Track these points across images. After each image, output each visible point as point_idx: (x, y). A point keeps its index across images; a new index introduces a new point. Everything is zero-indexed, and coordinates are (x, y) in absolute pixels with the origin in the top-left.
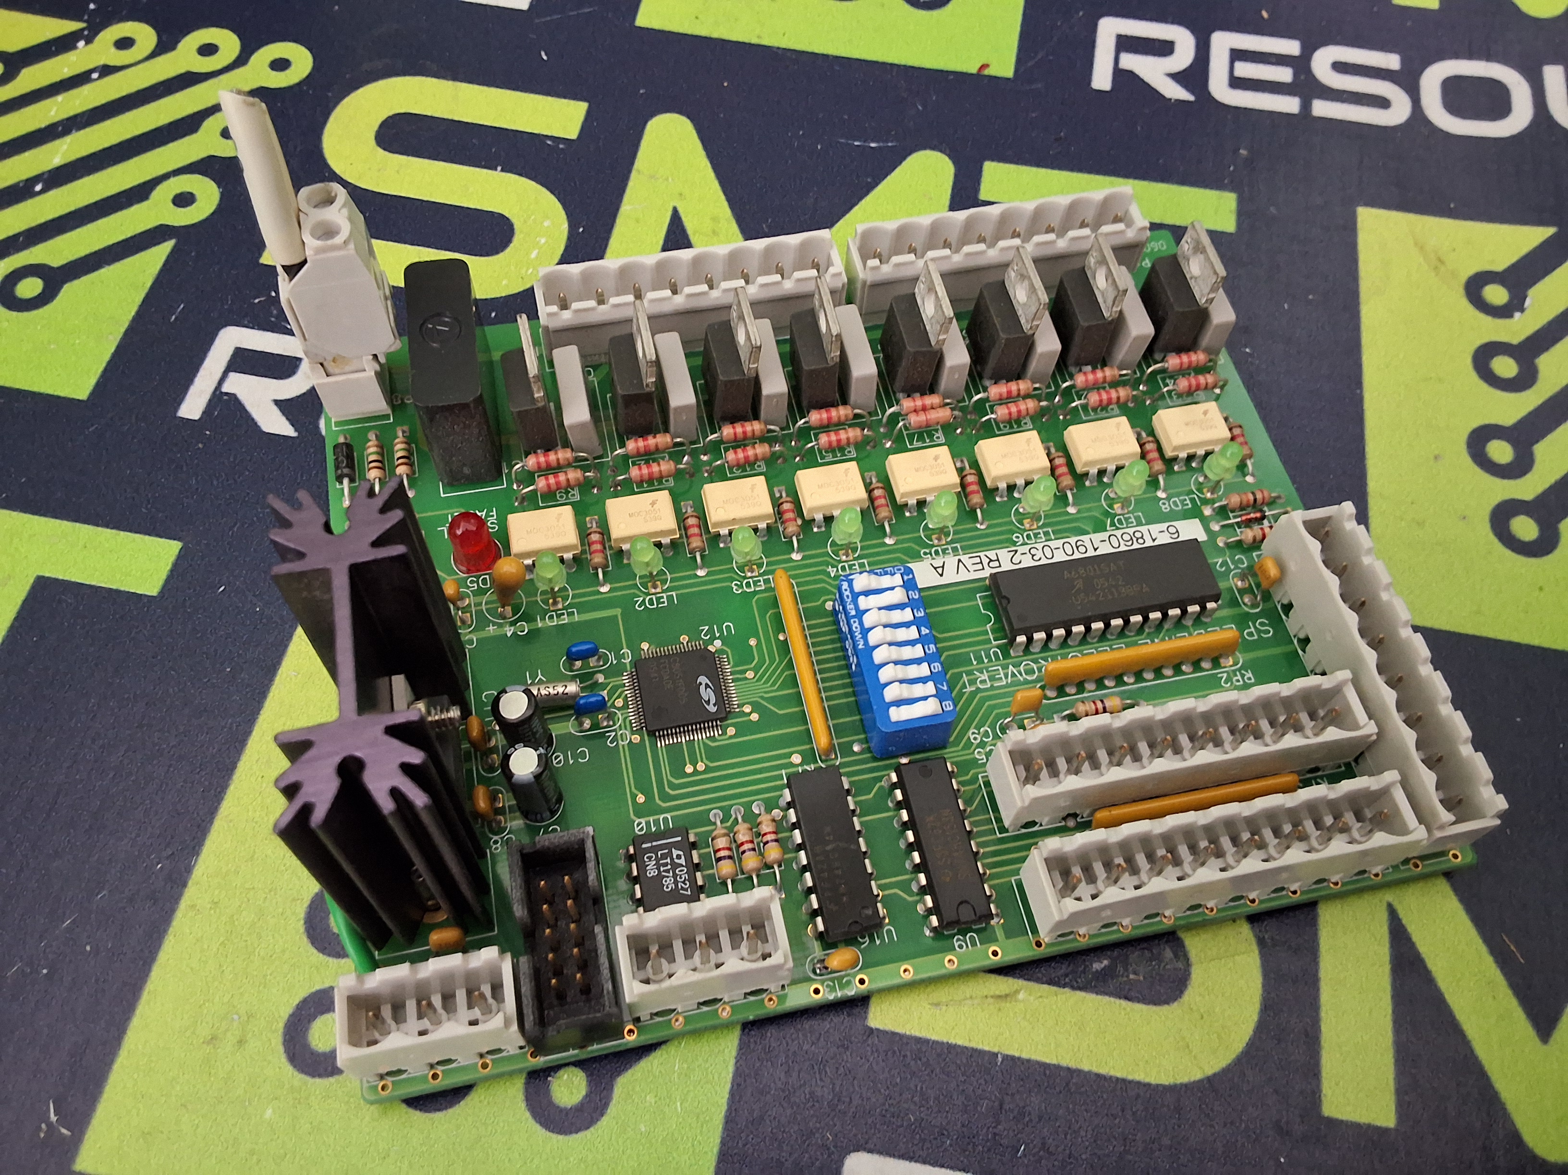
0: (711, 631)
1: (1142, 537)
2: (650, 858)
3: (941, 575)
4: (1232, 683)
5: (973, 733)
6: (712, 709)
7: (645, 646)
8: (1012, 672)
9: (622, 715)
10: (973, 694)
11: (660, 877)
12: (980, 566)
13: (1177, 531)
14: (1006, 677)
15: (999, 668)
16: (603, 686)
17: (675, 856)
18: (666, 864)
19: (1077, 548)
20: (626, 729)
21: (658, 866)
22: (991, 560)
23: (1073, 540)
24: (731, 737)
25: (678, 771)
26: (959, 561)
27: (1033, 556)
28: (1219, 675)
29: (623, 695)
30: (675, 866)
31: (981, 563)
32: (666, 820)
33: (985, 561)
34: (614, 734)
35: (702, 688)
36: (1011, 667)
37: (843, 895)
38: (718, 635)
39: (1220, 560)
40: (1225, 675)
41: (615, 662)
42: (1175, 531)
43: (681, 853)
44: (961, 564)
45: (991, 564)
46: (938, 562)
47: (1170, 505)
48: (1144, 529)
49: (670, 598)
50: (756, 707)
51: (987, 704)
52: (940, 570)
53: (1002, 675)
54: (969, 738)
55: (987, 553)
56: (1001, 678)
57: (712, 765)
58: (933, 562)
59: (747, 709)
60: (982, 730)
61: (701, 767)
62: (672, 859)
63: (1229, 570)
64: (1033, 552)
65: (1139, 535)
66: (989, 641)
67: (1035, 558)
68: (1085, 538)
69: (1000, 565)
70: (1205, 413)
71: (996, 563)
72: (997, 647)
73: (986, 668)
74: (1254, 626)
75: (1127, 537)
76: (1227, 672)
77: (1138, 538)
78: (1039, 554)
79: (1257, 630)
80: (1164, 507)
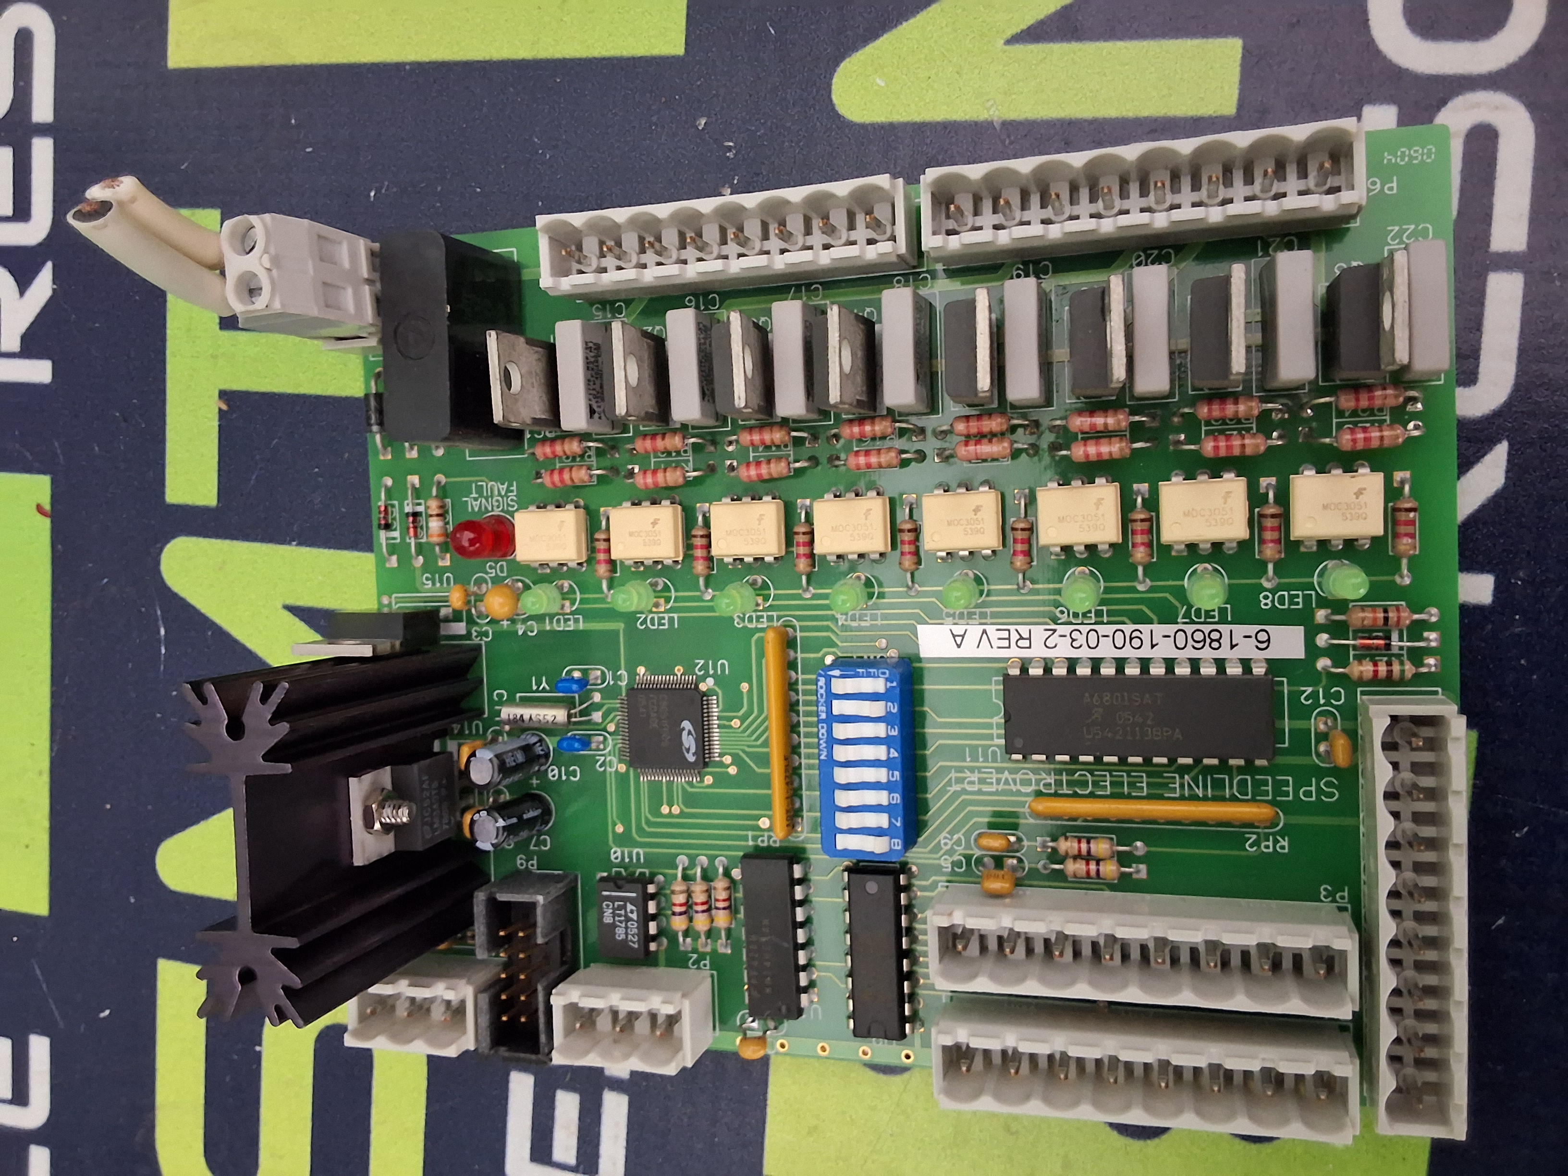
0: (705, 667)
1: (1218, 641)
2: (608, 906)
3: (959, 646)
4: (1259, 846)
5: (945, 838)
6: (691, 758)
7: (641, 670)
8: (1007, 779)
9: (613, 740)
10: (957, 794)
11: (613, 926)
12: (1005, 643)
13: (1269, 640)
14: (998, 781)
15: (994, 771)
16: (597, 707)
17: (628, 910)
18: (620, 916)
19: (1131, 639)
20: (614, 756)
21: (614, 915)
22: (1022, 638)
23: (1128, 628)
24: (708, 786)
25: (655, 810)
26: (984, 632)
27: (1073, 640)
28: (1247, 836)
29: (616, 720)
30: (628, 919)
31: (1009, 639)
32: (638, 854)
33: (1014, 637)
34: (603, 758)
35: (685, 733)
36: (1006, 772)
37: (768, 987)
38: (711, 672)
39: (1310, 690)
40: (1254, 837)
41: (612, 683)
42: (1266, 638)
43: (634, 908)
44: (985, 635)
45: (1021, 643)
46: (959, 630)
47: (1273, 601)
48: (1225, 629)
49: (671, 620)
50: (737, 760)
51: (969, 808)
52: (959, 639)
53: (994, 781)
54: (940, 841)
55: (1020, 628)
56: (992, 783)
57: (686, 810)
58: (954, 628)
59: (728, 759)
60: (955, 837)
61: (676, 810)
62: (626, 911)
63: (1317, 705)
64: (1075, 635)
65: (1216, 635)
66: (990, 737)
67: (1075, 644)
68: (1145, 628)
69: (1030, 647)
70: (1359, 493)
71: (1026, 643)
72: (998, 746)
73: (979, 769)
74: (1318, 785)
75: (1199, 636)
76: (1258, 834)
77: (1212, 640)
78: (1081, 640)
79: (1319, 790)
80: (1264, 601)
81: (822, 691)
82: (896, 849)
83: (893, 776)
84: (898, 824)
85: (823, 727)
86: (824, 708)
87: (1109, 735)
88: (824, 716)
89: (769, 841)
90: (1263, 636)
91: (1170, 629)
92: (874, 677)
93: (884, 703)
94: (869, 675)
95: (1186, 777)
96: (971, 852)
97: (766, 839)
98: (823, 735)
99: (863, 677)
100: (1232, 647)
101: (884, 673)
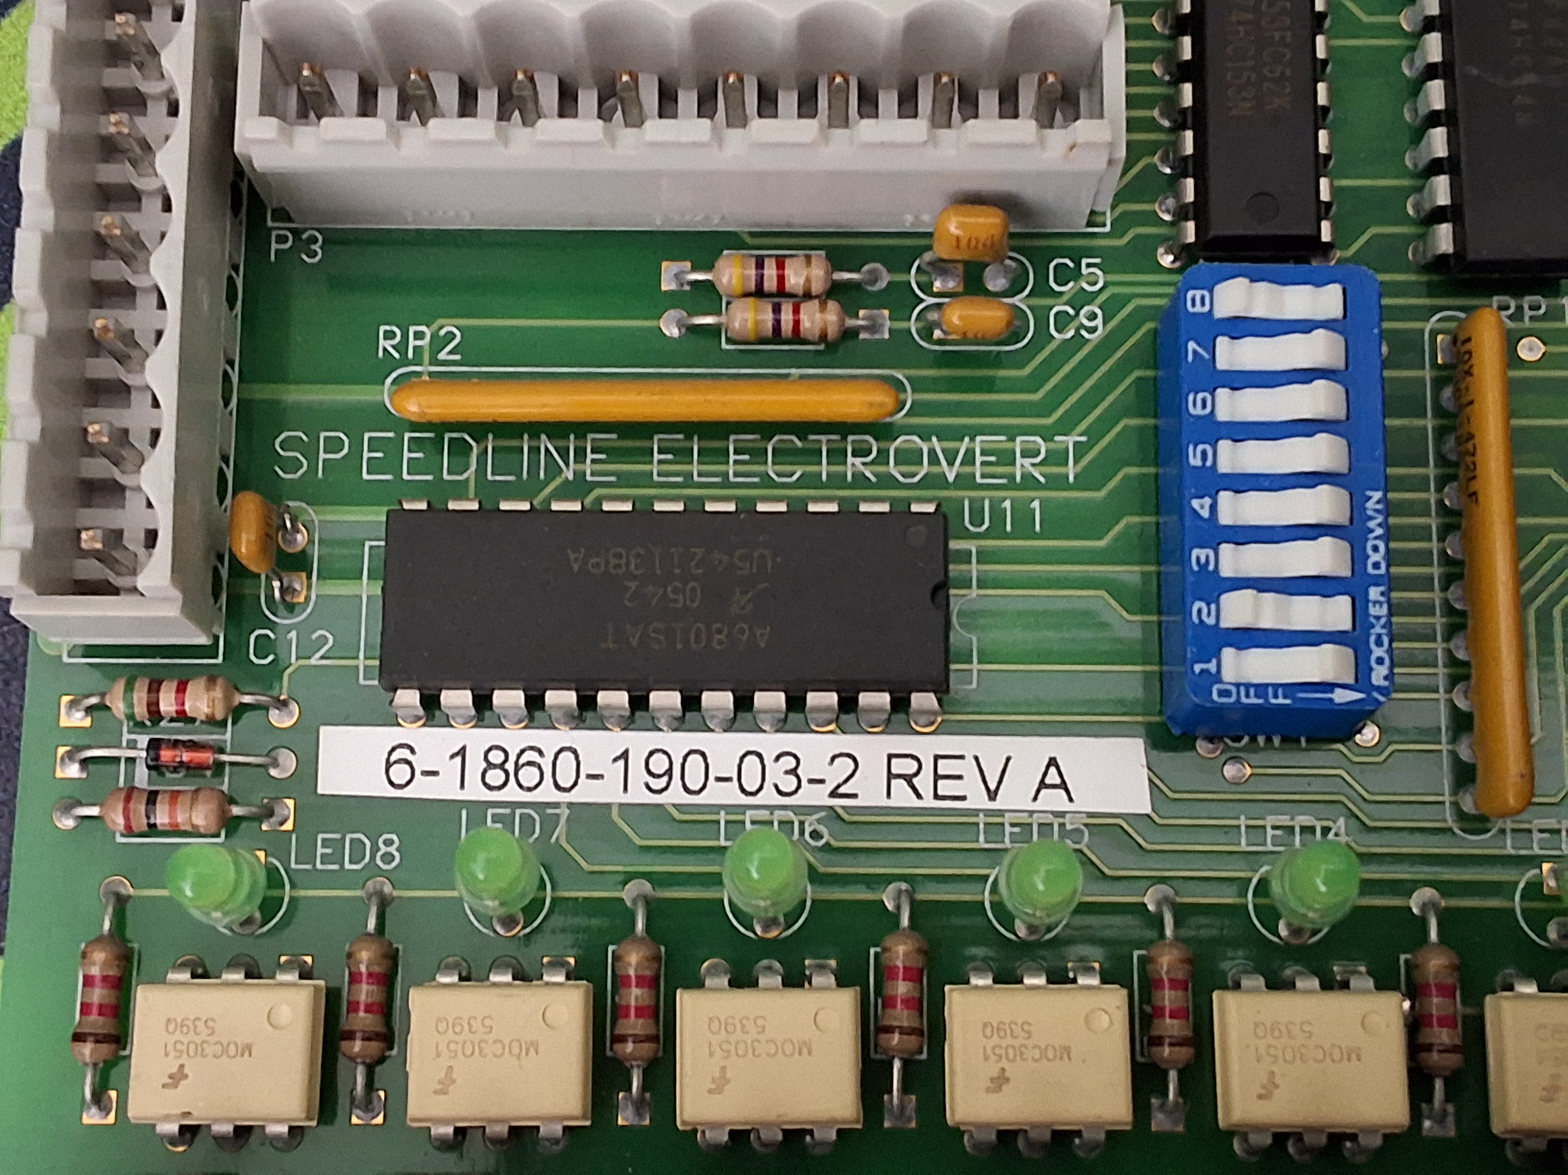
1: (490, 765)
3: (1053, 762)
4: (435, 336)
5: (1092, 330)
8: (951, 463)
10: (1065, 426)
12: (944, 767)
13: (389, 765)
14: (969, 458)
15: (979, 480)
19: (669, 772)
22: (909, 779)
23: (675, 795)
26: (992, 795)
27: (794, 772)
28: (457, 357)
31: (937, 777)
33: (924, 782)
36: (951, 478)
40: (442, 356)
42: (393, 771)
44: (993, 787)
45: (910, 767)
46: (1054, 800)
47: (375, 849)
48: (475, 792)
51: (1037, 396)
52: (1053, 777)
53: (979, 459)
54: (1105, 323)
55: (912, 801)
56: (983, 453)
58: (1067, 806)
60: (1071, 333)
63: (303, 630)
64: (790, 783)
65: (495, 777)
66: (984, 557)
67: (791, 763)
68: (638, 795)
69: (890, 757)
70: (177, 1078)
71: (899, 766)
72: (968, 536)
73: (1012, 485)
74: (313, 468)
75: (529, 776)
76: (435, 362)
77: (502, 766)
78: (776, 773)
79: (312, 455)
80: (392, 849)
81: (1378, 652)
82: (1198, 293)
83: (1204, 454)
84: (1192, 345)
85: (1376, 565)
86: (1373, 611)
87: (717, 555)
88: (1374, 593)
89: (1520, 308)
90: (400, 773)
91: (585, 794)
92: (1248, 686)
93: (1224, 624)
94: (1261, 689)
95: (571, 477)
96: (1036, 301)
97: (1528, 313)
98: (1376, 549)
99: (1276, 686)
100: (462, 752)
101: (1224, 693)
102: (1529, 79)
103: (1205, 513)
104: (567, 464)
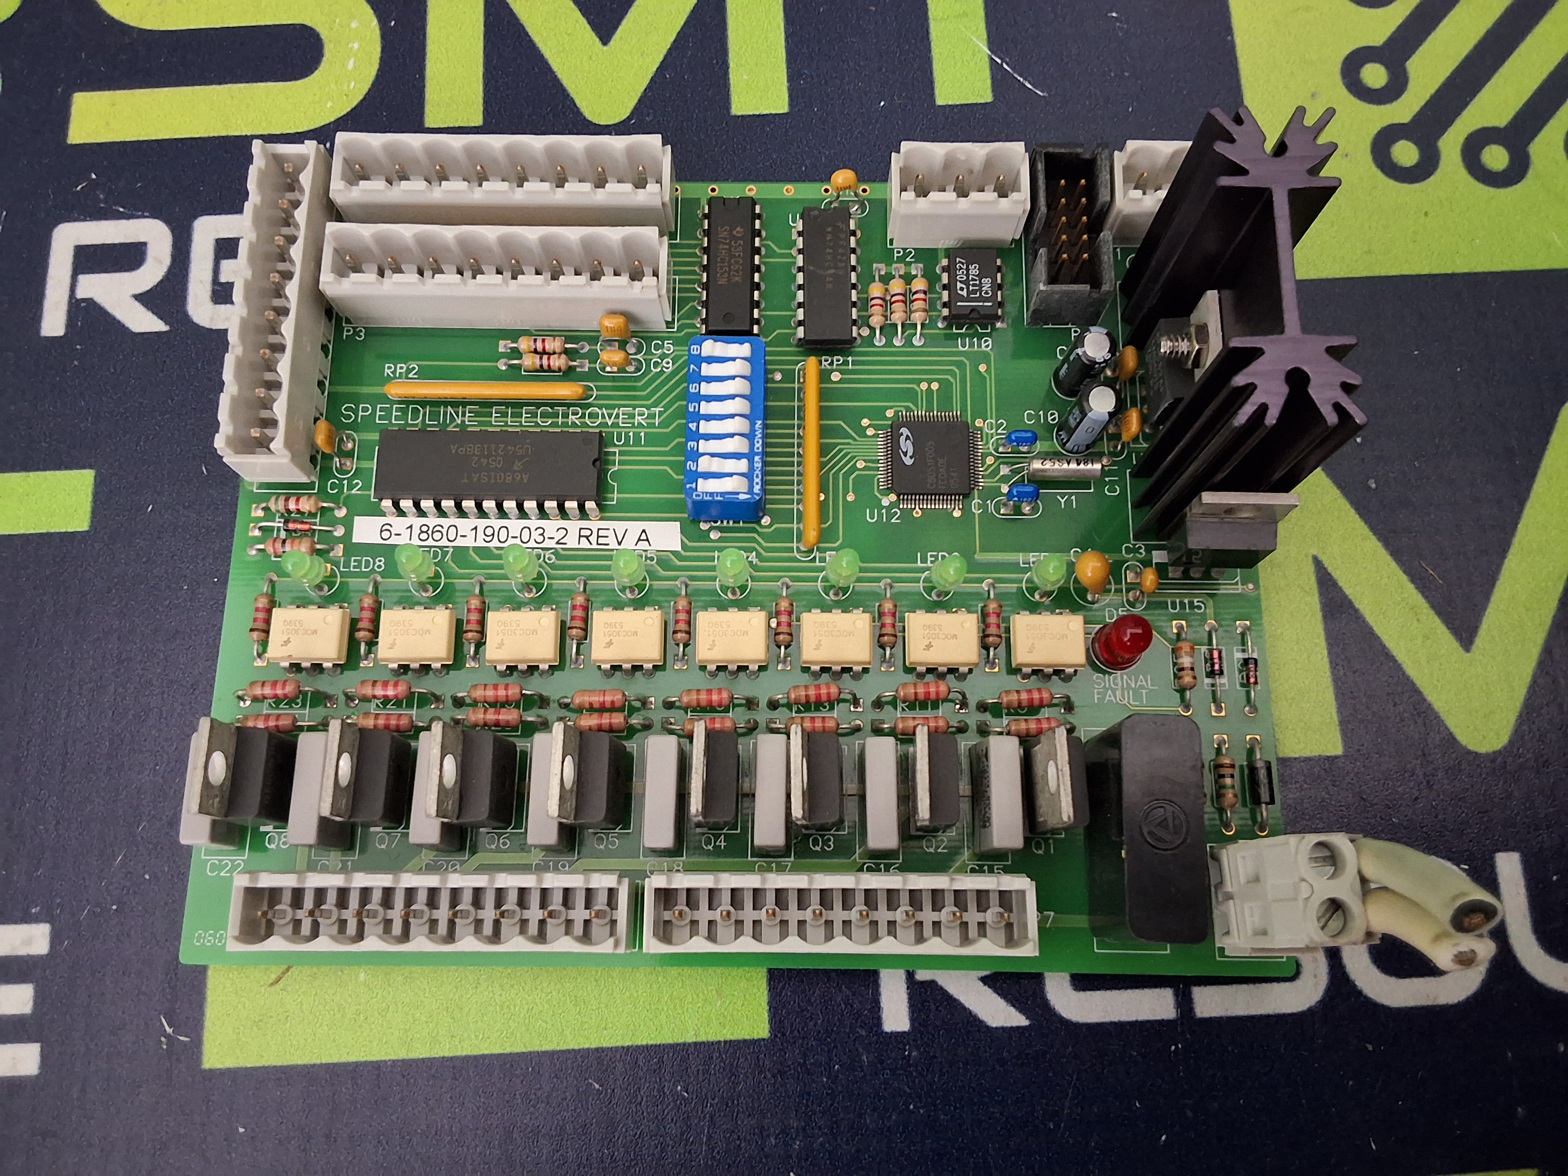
0: (890, 516)
1: (422, 532)
2: (986, 293)
3: (644, 531)
4: (408, 368)
5: (667, 368)
6: (905, 431)
7: (957, 514)
8: (610, 418)
9: (989, 448)
10: (655, 404)
11: (980, 276)
12: (601, 533)
13: (381, 531)
14: (617, 416)
15: (621, 425)
16: (1004, 479)
17: (965, 290)
18: (973, 285)
19: (493, 535)
20: (987, 434)
21: (980, 285)
22: (587, 537)
23: (495, 543)
24: (891, 408)
25: (945, 386)
26: (620, 543)
27: (542, 534)
28: (416, 376)
29: (985, 467)
30: (966, 282)
31: (598, 537)
32: (964, 346)
33: (593, 539)
34: (999, 431)
35: (910, 453)
36: (610, 424)
37: (829, 232)
38: (884, 511)
39: (354, 492)
40: (410, 376)
41: (989, 502)
42: (383, 533)
43: (959, 292)
44: (620, 540)
45: (588, 533)
46: (643, 545)
47: (374, 563)
48: (415, 542)
49: (923, 560)
50: (862, 432)
51: (645, 393)
52: (644, 537)
53: (621, 417)
54: (673, 364)
55: (588, 546)
56: (623, 414)
57: (914, 386)
58: (648, 548)
59: (870, 432)
60: (659, 369)
61: (924, 386)
62: (968, 289)
63: (349, 480)
64: (540, 539)
65: (424, 536)
66: (621, 453)
67: (541, 531)
68: (480, 543)
69: (581, 529)
70: (287, 642)
71: (583, 533)
72: (615, 445)
73: (633, 426)
74: (357, 417)
75: (437, 536)
76: (407, 378)
77: (426, 532)
78: (536, 535)
79: (356, 414)
80: (381, 563)
81: (756, 480)
82: (695, 347)
83: (696, 409)
84: (692, 366)
85: (758, 448)
86: (756, 465)
87: (509, 447)
88: (757, 458)
89: (832, 362)
90: (386, 535)
91: (460, 542)
92: (707, 493)
93: (699, 470)
94: (712, 494)
95: (459, 422)
96: (645, 357)
97: (835, 363)
98: (758, 442)
99: (717, 493)
100: (411, 527)
101: (697, 496)
102: (832, 271)
103: (694, 429)
104: (458, 416)
